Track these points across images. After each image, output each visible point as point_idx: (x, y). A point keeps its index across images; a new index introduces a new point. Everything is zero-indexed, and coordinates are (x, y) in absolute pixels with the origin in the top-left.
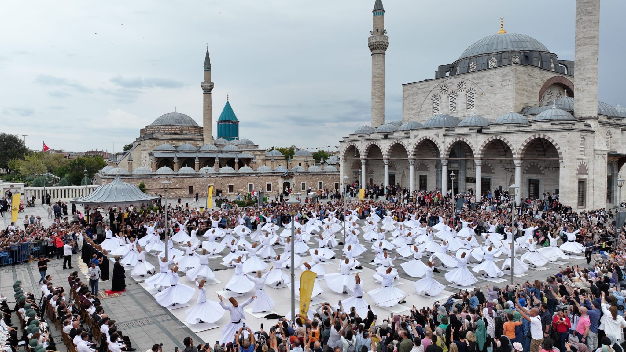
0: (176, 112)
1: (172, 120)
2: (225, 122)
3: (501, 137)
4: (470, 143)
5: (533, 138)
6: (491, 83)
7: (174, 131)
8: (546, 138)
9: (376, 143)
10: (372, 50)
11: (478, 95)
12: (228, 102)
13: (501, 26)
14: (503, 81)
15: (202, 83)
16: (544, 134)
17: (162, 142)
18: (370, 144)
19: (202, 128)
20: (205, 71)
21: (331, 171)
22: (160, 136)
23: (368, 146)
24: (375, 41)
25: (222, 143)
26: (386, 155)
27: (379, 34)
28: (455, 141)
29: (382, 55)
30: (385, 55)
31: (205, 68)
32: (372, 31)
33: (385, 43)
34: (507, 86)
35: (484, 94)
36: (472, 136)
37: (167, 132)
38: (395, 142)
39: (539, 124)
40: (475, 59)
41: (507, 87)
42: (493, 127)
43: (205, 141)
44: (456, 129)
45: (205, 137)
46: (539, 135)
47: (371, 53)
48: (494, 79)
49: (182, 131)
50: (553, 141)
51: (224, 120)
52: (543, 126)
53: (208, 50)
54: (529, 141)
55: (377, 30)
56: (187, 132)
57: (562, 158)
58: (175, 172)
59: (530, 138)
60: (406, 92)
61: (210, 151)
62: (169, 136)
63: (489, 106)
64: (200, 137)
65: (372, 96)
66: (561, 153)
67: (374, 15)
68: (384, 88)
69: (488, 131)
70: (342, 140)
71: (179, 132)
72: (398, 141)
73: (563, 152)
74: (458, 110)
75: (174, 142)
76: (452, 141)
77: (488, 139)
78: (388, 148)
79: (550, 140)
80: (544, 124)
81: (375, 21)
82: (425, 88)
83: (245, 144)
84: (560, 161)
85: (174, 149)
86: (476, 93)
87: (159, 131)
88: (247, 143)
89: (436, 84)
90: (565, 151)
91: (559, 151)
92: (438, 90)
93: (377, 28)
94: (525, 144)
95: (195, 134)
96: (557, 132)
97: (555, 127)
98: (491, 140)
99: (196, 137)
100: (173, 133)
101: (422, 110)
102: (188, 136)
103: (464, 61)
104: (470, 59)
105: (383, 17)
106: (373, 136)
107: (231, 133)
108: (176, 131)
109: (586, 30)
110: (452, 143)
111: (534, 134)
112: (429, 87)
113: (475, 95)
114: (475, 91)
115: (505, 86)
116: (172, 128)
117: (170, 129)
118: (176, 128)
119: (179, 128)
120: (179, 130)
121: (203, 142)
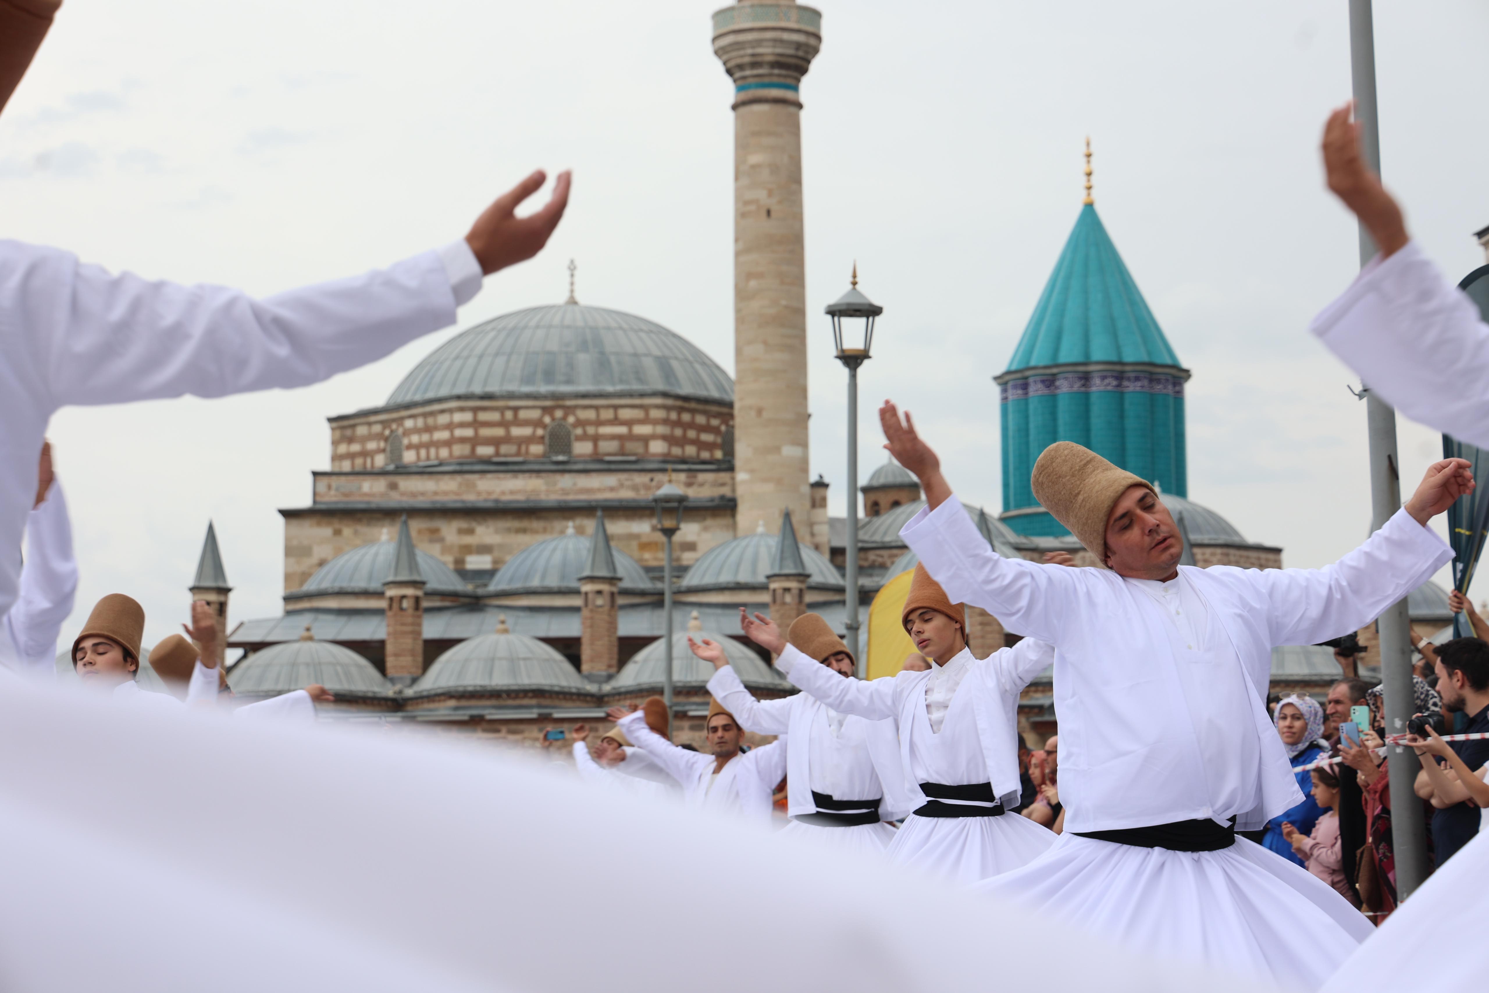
0: (571, 301)
7: (496, 442)
15: (719, 16)
37: (444, 453)
49: (558, 440)
56: (607, 447)
62: (447, 490)
64: (705, 487)
71: (536, 449)
87: (395, 452)
95: (667, 463)
99: (674, 489)
100: (489, 461)
102: (611, 480)
108: (507, 439)
116: (483, 416)
117: (462, 425)
118: (509, 415)
119: (535, 414)
120: (540, 432)
121: (734, 526)
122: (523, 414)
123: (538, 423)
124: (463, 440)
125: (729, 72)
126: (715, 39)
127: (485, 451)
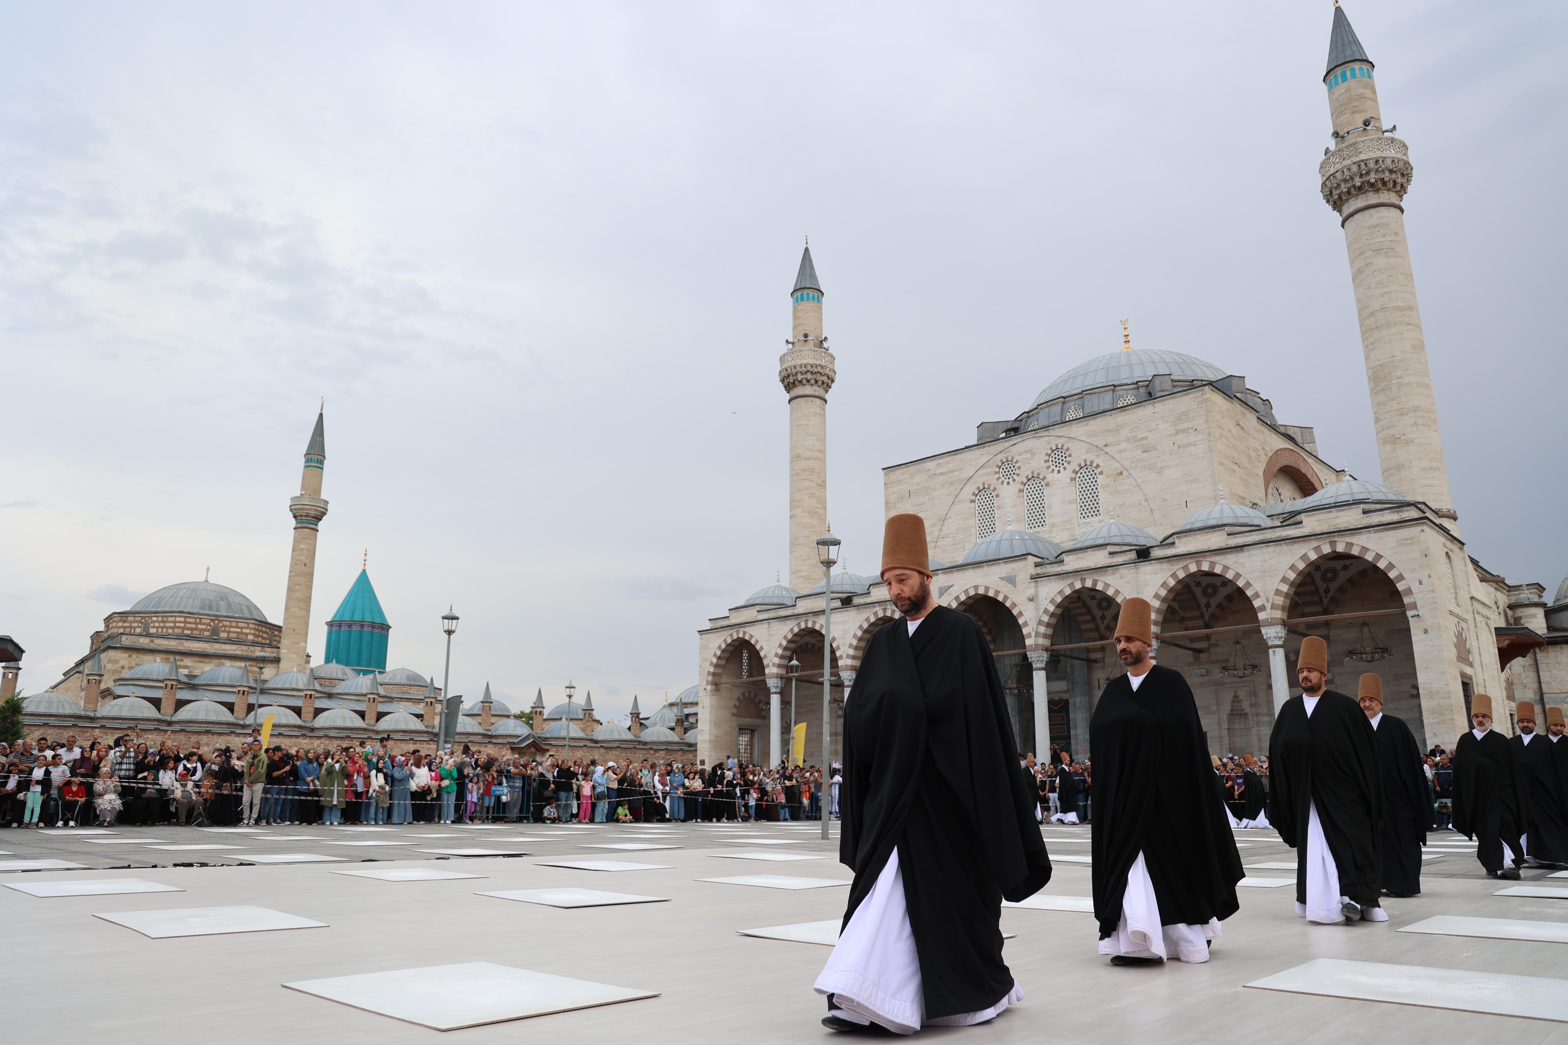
0: (206, 581)
1: (191, 601)
2: (350, 626)
3: (1213, 564)
4: (1117, 592)
5: (1313, 556)
6: (1145, 442)
7: (192, 629)
8: (1355, 551)
9: (814, 623)
10: (789, 387)
11: (1108, 476)
12: (364, 570)
13: (1124, 339)
14: (1177, 433)
15: (293, 499)
16: (1349, 539)
17: (148, 657)
18: (796, 630)
19: (279, 628)
20: (306, 467)
21: (663, 739)
22: (144, 642)
23: (790, 636)
24: (799, 362)
25: (334, 676)
26: (848, 656)
27: (810, 345)
28: (1068, 591)
29: (818, 401)
30: (826, 401)
31: (307, 461)
32: (791, 340)
33: (827, 371)
34: (1190, 445)
35: (1125, 473)
36: (1123, 571)
37: (170, 631)
38: (875, 613)
39: (1323, 516)
40: (1079, 402)
41: (1193, 448)
42: (1184, 540)
43: (282, 665)
44: (1067, 558)
45: (283, 651)
46: (1333, 544)
47: (787, 396)
48: (1150, 431)
49: (215, 631)
50: (1378, 557)
51: (347, 617)
52: (1338, 521)
53: (321, 415)
54: (1301, 566)
55: (806, 336)
56: (232, 635)
57: (1414, 606)
58: (164, 714)
59: (1304, 557)
60: (894, 489)
61: (294, 690)
62: (173, 644)
63: (1144, 503)
64: (268, 653)
65: (791, 508)
66: (1409, 591)
67: (796, 301)
68: (825, 488)
69: (1170, 552)
70: (708, 626)
71: (207, 633)
72: (885, 610)
73: (1415, 587)
74: (1053, 525)
75: (187, 661)
76: (1061, 592)
77: (1174, 575)
78: (855, 636)
79: (1369, 557)
80: (1340, 514)
81: (800, 314)
82: (952, 471)
83: (404, 681)
84: (1409, 613)
85: (185, 680)
86: (1101, 473)
87: (146, 627)
88: (408, 679)
89: (984, 459)
90: (1421, 583)
91: (1400, 586)
92: (988, 474)
93: (803, 333)
94: (1292, 576)
95: (254, 644)
96: (1387, 530)
97: (1375, 519)
98: (1181, 575)
99: (258, 652)
100: (188, 636)
101: (943, 533)
102: (234, 647)
103: (1047, 410)
104: (1064, 403)
105: (821, 308)
106: (802, 607)
107: (364, 656)
108: (196, 629)
109: (1386, 290)
110: (1059, 599)
111: (1315, 544)
112: (961, 469)
113: (1101, 479)
114: (1098, 466)
115: (1184, 446)
116: (188, 620)
117: (180, 622)
118: (198, 620)
119: (208, 621)
120: (209, 628)
121: (278, 668)
122: (203, 621)
123: (209, 625)
124: (179, 627)
125: (295, 517)
126: (290, 506)
127: (187, 632)
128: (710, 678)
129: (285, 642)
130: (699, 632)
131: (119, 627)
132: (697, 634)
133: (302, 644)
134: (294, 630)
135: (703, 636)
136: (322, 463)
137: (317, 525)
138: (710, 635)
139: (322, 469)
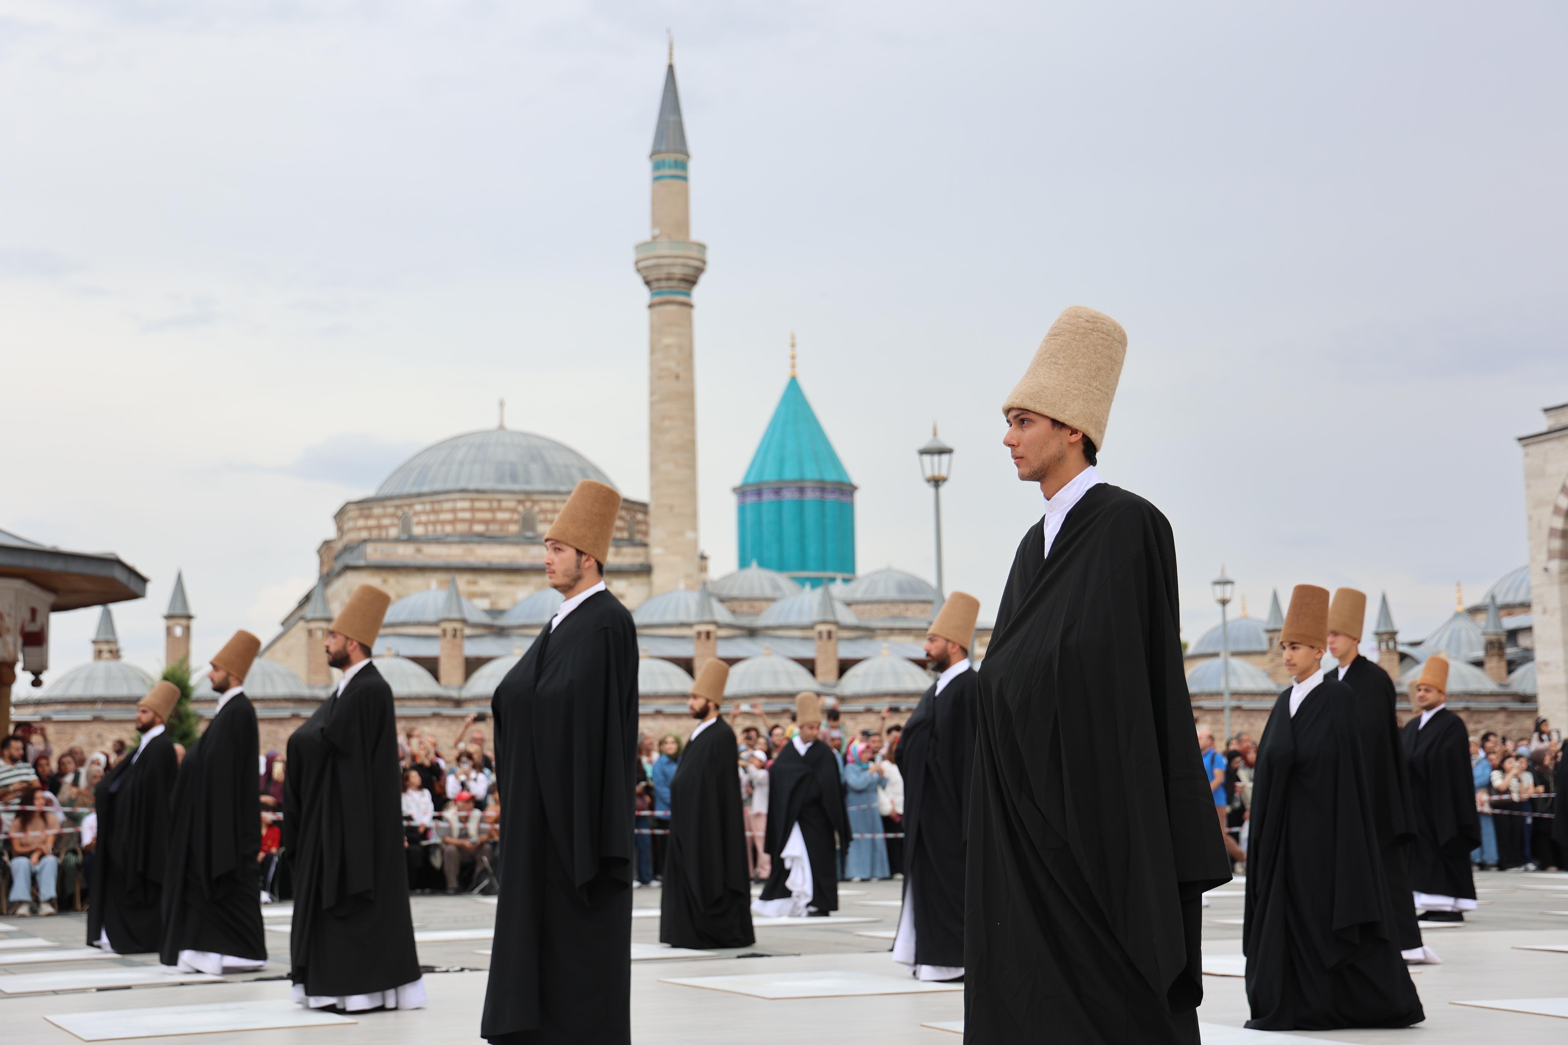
0: (501, 427)
1: (478, 467)
2: (778, 491)
7: (486, 522)
12: (793, 378)
15: (639, 247)
17: (415, 581)
19: (643, 507)
20: (656, 179)
22: (405, 553)
25: (757, 593)
31: (657, 166)
37: (448, 529)
43: (657, 577)
45: (657, 553)
49: (528, 523)
51: (770, 475)
53: (671, 68)
58: (446, 687)
61: (681, 625)
62: (455, 554)
64: (629, 557)
70: (1543, 424)
71: (513, 528)
75: (486, 583)
83: (893, 594)
85: (486, 619)
87: (406, 525)
88: (901, 588)
100: (481, 535)
107: (812, 550)
108: (494, 521)
116: (478, 505)
117: (463, 510)
118: (495, 504)
119: (512, 504)
120: (516, 516)
121: (650, 584)
122: (505, 504)
123: (514, 511)
124: (463, 520)
125: (648, 283)
126: (637, 263)
127: (479, 528)
128: (1557, 544)
129: (657, 534)
130: (1520, 439)
131: (360, 529)
132: (1518, 448)
133: (689, 535)
134: (671, 508)
135: (1532, 449)
136: (683, 166)
137: (688, 294)
138: (1547, 446)
139: (685, 178)
